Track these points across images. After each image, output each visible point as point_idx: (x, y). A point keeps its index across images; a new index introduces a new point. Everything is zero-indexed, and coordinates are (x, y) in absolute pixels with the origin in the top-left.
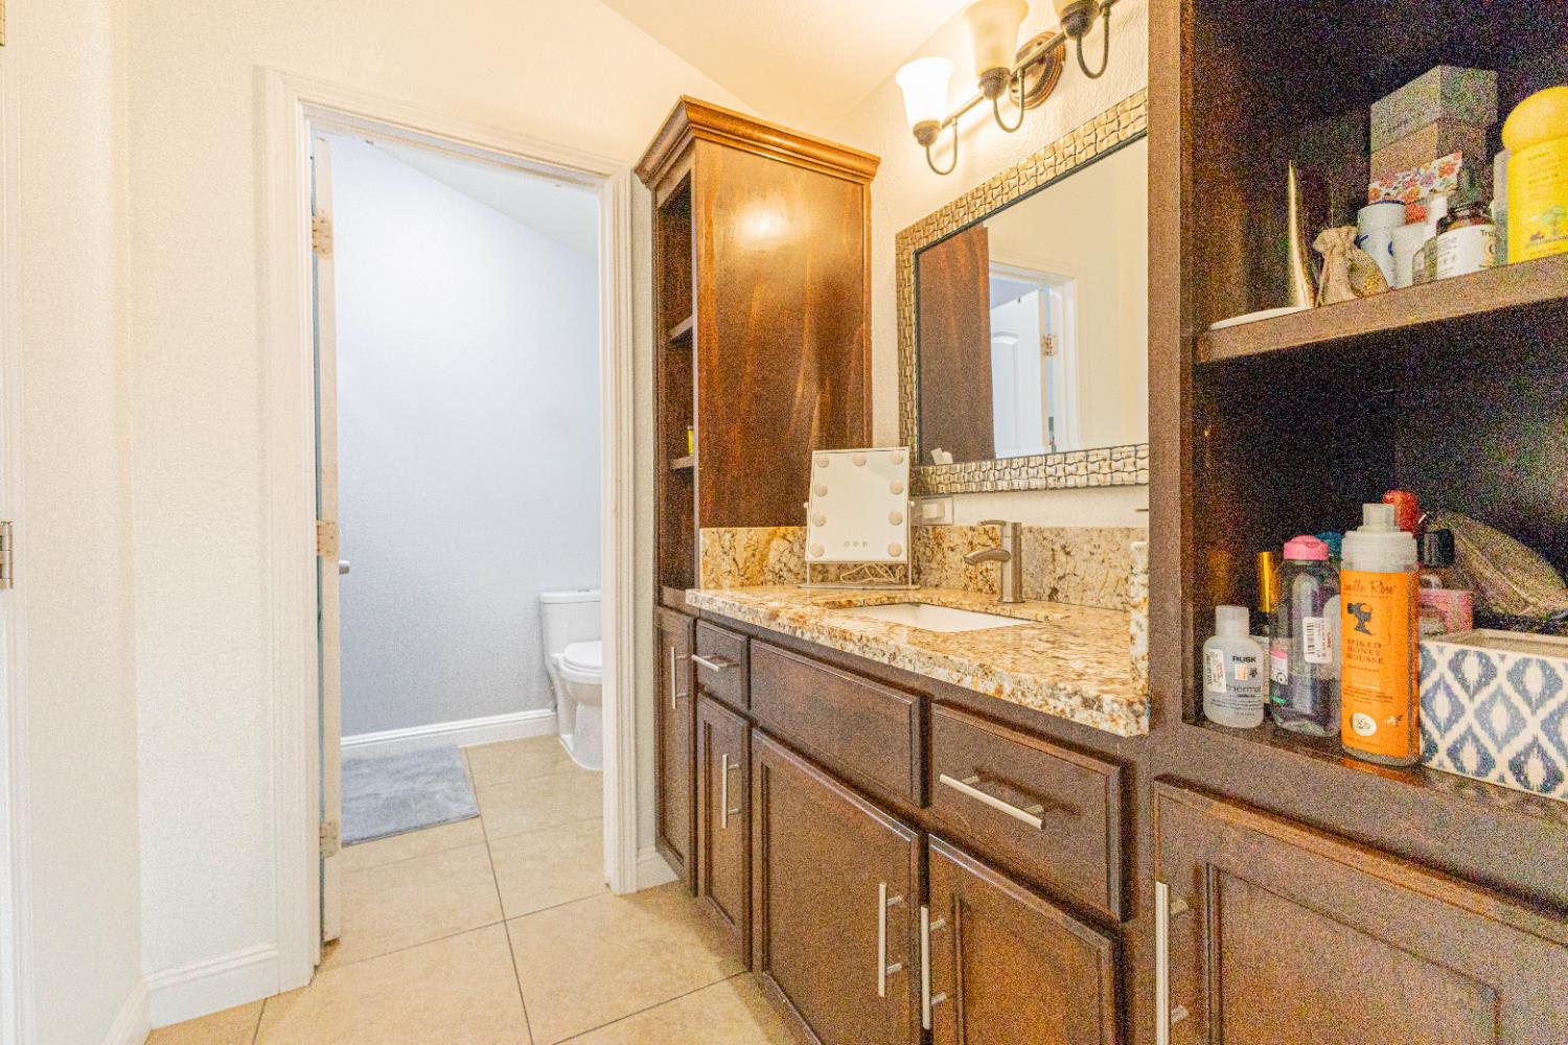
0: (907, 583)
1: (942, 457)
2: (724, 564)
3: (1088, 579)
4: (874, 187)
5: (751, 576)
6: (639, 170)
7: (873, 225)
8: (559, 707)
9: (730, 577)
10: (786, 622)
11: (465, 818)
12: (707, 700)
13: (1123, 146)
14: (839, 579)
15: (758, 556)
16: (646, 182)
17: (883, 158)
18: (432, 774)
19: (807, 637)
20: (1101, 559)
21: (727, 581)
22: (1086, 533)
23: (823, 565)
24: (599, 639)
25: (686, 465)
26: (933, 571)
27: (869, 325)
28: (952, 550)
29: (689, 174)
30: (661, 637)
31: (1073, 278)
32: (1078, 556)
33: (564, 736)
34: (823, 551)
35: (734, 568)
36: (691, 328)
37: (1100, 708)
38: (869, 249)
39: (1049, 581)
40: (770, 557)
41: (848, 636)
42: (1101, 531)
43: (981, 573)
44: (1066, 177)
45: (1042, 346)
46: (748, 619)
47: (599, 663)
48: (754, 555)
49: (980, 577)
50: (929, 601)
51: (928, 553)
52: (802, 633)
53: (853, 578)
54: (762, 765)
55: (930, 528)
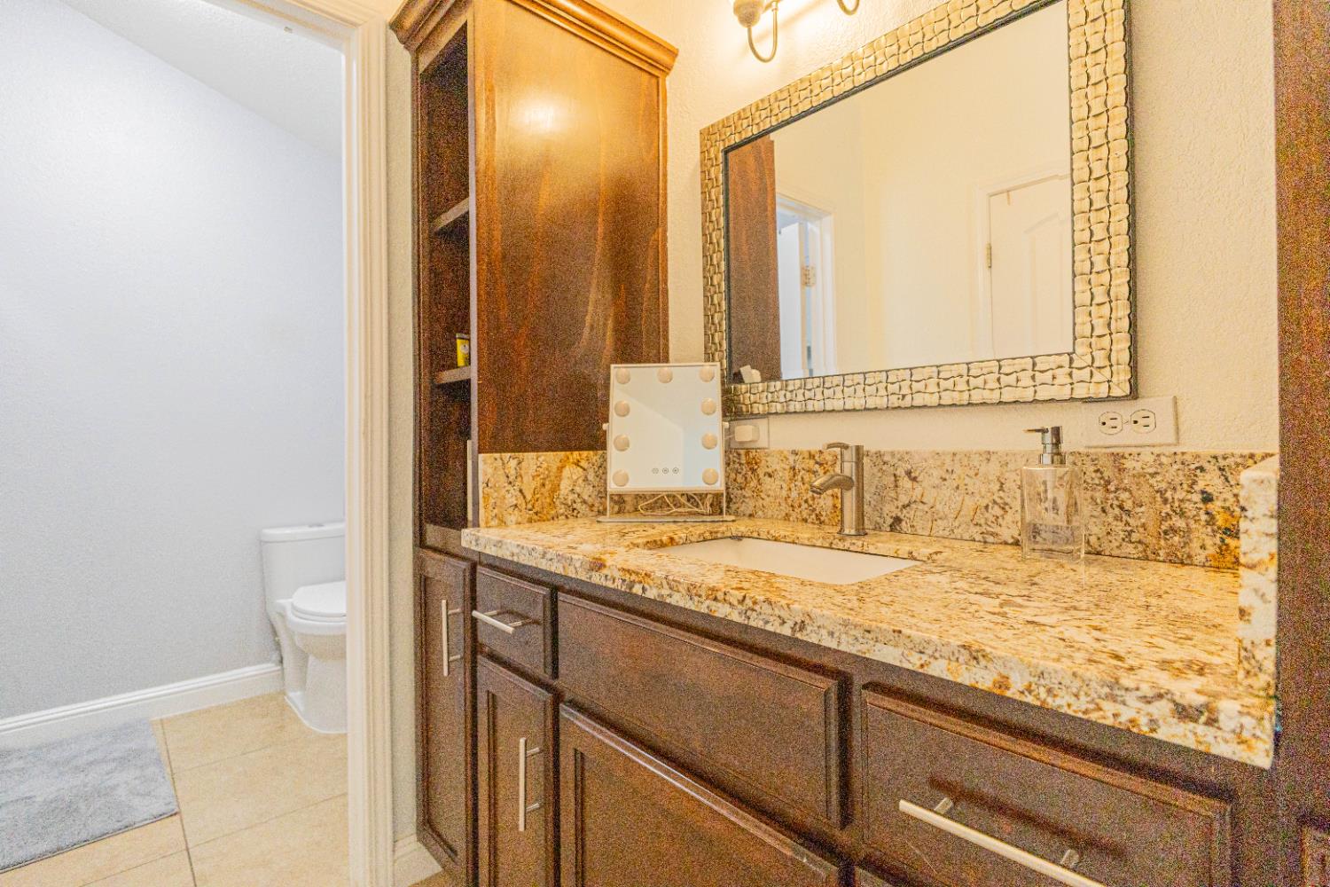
0: (721, 513)
1: (751, 374)
2: (508, 496)
3: (939, 507)
4: (670, 82)
5: (540, 511)
6: (396, 25)
7: (669, 122)
8: (284, 661)
9: (516, 512)
10: (617, 574)
11: (159, 818)
12: (491, 665)
13: (954, 47)
14: (636, 510)
15: (548, 486)
16: (405, 42)
17: (680, 50)
18: (114, 760)
19: (652, 594)
20: (956, 485)
21: (512, 518)
22: (936, 457)
23: (620, 495)
24: (342, 578)
25: (464, 377)
26: (747, 500)
27: (665, 231)
28: (770, 476)
29: (464, 28)
30: (423, 585)
31: (830, 214)
32: (926, 481)
33: (291, 694)
34: (627, 480)
35: (521, 501)
36: (468, 213)
37: (1212, 722)
38: (665, 147)
39: (890, 510)
40: (562, 487)
41: (720, 595)
42: (954, 454)
43: (806, 501)
44: (888, 78)
45: (801, 276)
46: (556, 568)
47: (344, 612)
48: (543, 485)
49: (805, 506)
50: (755, 535)
51: (740, 479)
52: (644, 589)
53: (651, 508)
54: (576, 750)
55: (742, 452)
